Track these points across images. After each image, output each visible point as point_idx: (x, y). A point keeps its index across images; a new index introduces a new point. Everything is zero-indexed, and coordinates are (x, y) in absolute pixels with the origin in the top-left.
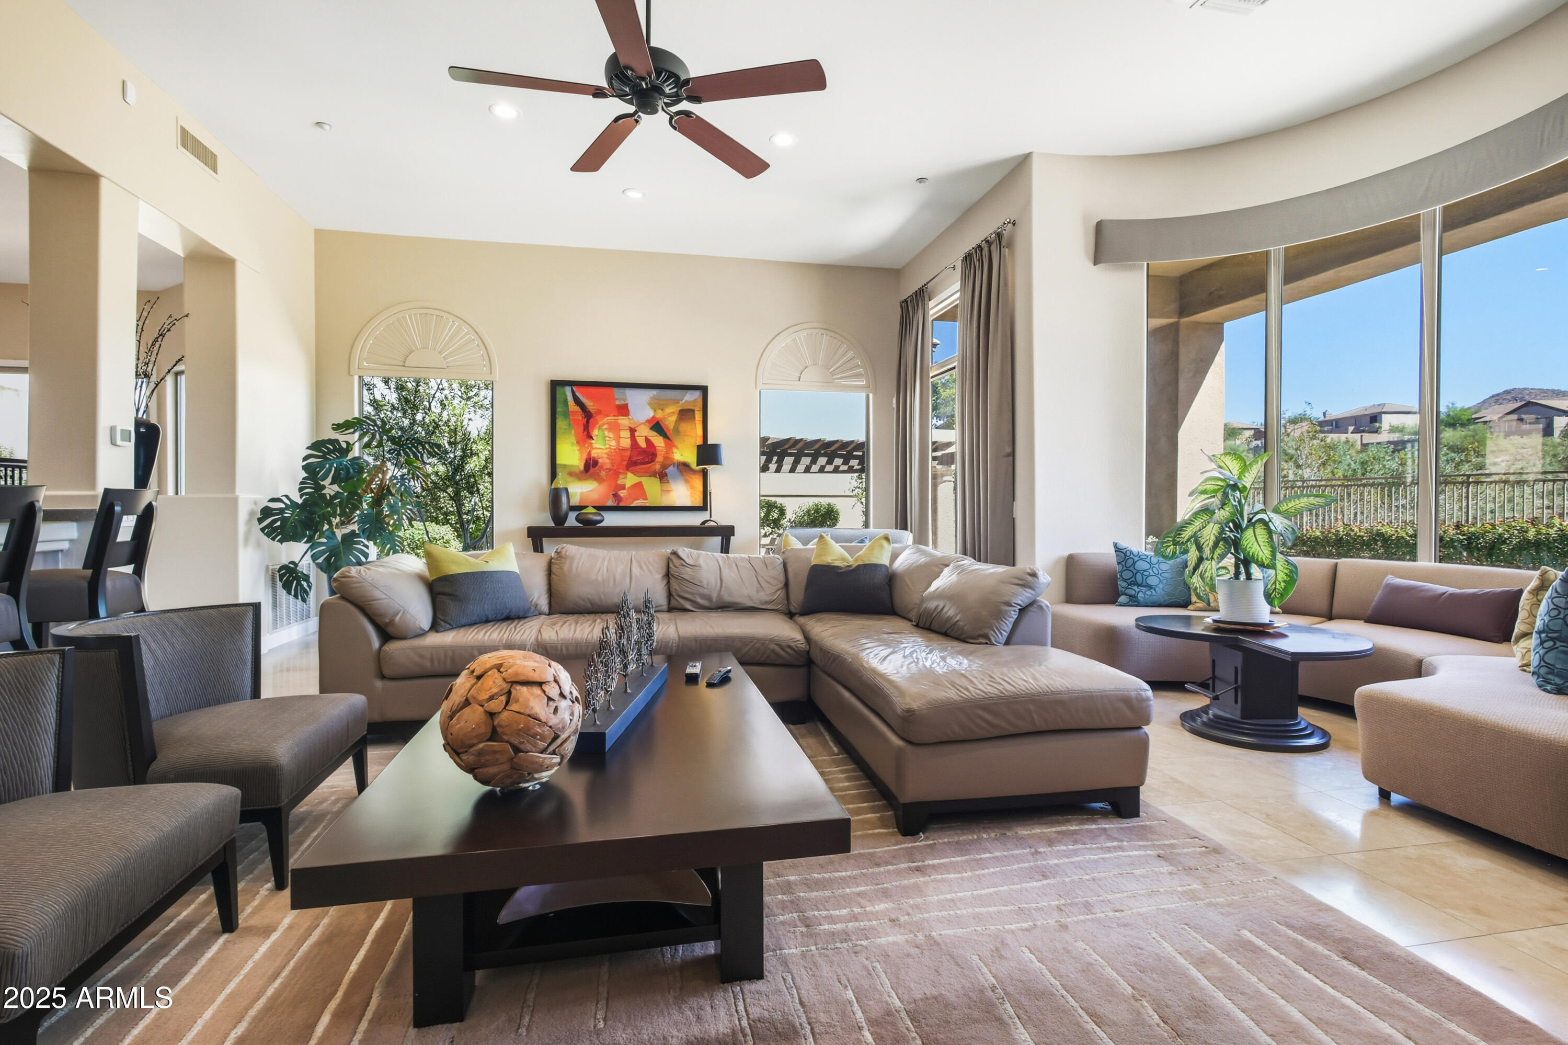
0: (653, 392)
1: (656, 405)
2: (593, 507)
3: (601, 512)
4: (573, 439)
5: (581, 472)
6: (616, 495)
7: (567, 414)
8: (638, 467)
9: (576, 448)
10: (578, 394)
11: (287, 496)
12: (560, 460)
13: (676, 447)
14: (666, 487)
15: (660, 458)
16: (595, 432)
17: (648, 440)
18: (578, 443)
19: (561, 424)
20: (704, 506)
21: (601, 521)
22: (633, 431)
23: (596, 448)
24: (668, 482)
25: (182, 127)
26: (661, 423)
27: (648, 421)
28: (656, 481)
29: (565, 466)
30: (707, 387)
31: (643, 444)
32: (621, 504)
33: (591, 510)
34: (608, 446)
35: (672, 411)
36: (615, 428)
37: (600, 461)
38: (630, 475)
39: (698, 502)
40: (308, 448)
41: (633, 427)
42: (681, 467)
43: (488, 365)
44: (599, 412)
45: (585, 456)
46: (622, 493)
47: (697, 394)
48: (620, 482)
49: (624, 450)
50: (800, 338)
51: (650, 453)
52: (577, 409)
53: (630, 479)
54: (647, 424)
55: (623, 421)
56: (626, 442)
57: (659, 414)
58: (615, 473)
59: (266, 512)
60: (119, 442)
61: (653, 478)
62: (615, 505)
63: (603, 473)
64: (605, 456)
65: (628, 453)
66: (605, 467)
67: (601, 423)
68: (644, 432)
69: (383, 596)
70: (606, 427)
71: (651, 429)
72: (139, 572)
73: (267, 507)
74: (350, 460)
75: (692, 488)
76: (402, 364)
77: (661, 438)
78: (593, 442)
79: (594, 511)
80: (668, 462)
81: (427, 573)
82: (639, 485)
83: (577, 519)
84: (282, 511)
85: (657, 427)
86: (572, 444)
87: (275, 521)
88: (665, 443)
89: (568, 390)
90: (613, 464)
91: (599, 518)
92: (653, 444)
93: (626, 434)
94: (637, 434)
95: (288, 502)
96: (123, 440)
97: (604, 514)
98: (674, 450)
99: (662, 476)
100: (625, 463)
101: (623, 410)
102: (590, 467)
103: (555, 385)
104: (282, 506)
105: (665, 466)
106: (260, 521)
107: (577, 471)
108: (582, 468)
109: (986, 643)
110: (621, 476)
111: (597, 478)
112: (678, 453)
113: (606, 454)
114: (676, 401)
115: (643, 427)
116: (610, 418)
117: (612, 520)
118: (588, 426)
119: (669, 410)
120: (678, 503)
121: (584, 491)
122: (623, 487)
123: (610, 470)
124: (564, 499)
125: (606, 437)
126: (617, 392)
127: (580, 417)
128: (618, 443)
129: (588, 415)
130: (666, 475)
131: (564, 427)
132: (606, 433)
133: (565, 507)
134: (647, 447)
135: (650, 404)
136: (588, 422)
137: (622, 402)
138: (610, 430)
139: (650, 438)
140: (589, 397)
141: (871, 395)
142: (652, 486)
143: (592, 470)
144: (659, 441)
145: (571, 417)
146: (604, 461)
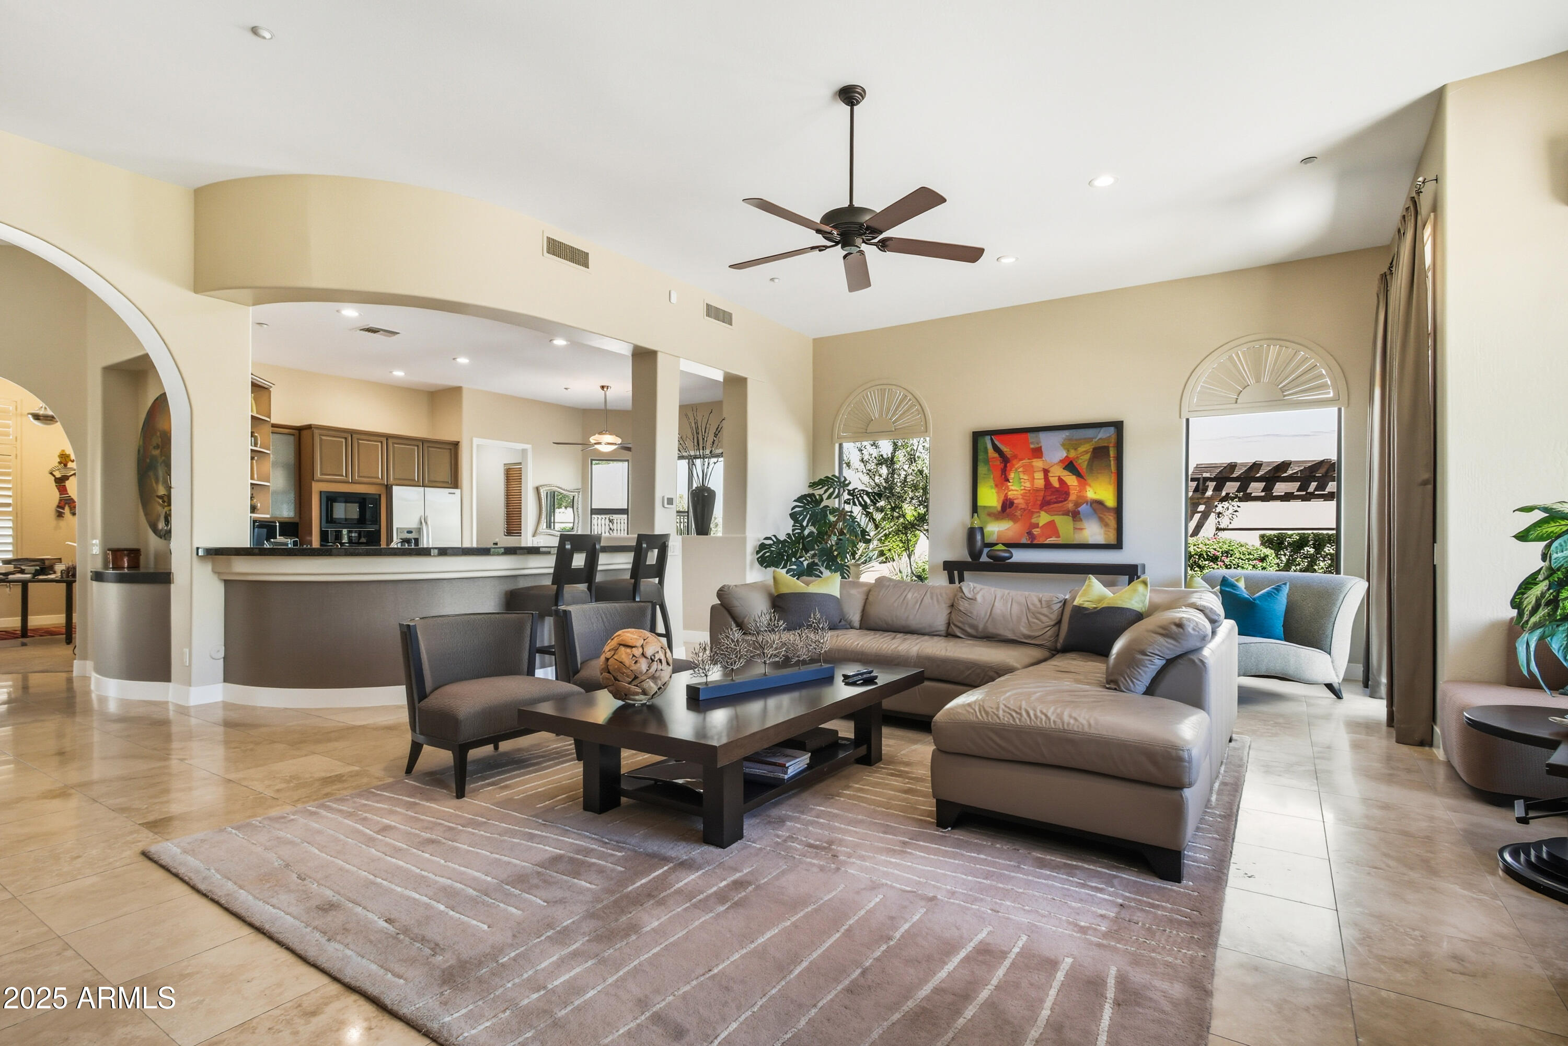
0: (1066, 434)
1: (1067, 445)
2: (1003, 544)
3: (1010, 549)
4: (992, 483)
5: (999, 512)
6: (1030, 534)
7: (987, 461)
8: (1052, 506)
9: (994, 491)
10: (996, 442)
11: (775, 536)
12: (981, 502)
13: (1090, 486)
14: (1078, 525)
15: (1073, 497)
16: (1012, 475)
17: (1061, 480)
18: (996, 486)
19: (982, 470)
20: (1118, 545)
21: (1010, 557)
22: (1046, 472)
23: (1013, 490)
24: (1081, 520)
25: (707, 304)
26: (1074, 462)
27: (1061, 461)
28: (1068, 519)
29: (985, 507)
30: (1122, 422)
31: (1056, 484)
32: (1035, 542)
33: (1000, 547)
34: (1023, 488)
35: (1084, 449)
36: (1029, 470)
37: (1016, 501)
38: (1043, 514)
39: (1112, 540)
40: (795, 501)
41: (1046, 468)
42: (1094, 505)
43: (924, 426)
44: (1015, 457)
45: (1002, 498)
46: (1036, 531)
47: (1112, 430)
48: (1034, 520)
49: (1038, 490)
50: (1237, 355)
51: (1062, 492)
52: (996, 455)
53: (1043, 518)
54: (1061, 464)
55: (1038, 464)
56: (1040, 482)
57: (1072, 454)
58: (1029, 513)
59: (762, 547)
60: (666, 505)
61: (1066, 517)
62: (1029, 542)
63: (1018, 513)
64: (1021, 497)
65: (1042, 493)
66: (1020, 507)
67: (1016, 466)
68: (1058, 472)
69: (739, 605)
70: (1021, 470)
71: (1064, 469)
72: (661, 582)
73: (763, 543)
74: (821, 509)
75: (1106, 525)
76: (864, 431)
77: (1074, 477)
78: (1009, 484)
79: (1004, 548)
80: (1080, 501)
81: (773, 591)
82: (1052, 524)
83: (988, 556)
84: (770, 545)
85: (1070, 466)
86: (991, 487)
87: (765, 553)
88: (1078, 481)
89: (988, 439)
90: (1027, 504)
91: (1007, 555)
92: (1066, 484)
93: (1039, 476)
94: (1050, 474)
95: (775, 540)
96: (668, 504)
97: (1013, 551)
98: (1088, 488)
99: (1075, 515)
100: (1039, 503)
101: (1037, 453)
102: (1007, 508)
103: (977, 436)
104: (771, 542)
105: (1077, 505)
106: (758, 553)
107: (995, 511)
108: (999, 508)
109: (1115, 689)
110: (1035, 515)
111: (1012, 518)
112: (1091, 490)
113: (1021, 495)
114: (1089, 440)
115: (1056, 467)
116: (1026, 461)
117: (1019, 556)
118: (1006, 470)
119: (1082, 449)
120: (1091, 541)
121: (1001, 529)
122: (1037, 526)
123: (1024, 509)
124: (979, 537)
125: (1020, 479)
126: (1031, 437)
127: (998, 463)
128: (1032, 484)
129: (1005, 461)
130: (1079, 513)
131: (984, 472)
132: (1022, 476)
133: (979, 543)
134: (1060, 487)
135: (1063, 445)
136: (1005, 466)
137: (1037, 446)
138: (1024, 472)
139: (1064, 478)
140: (1006, 444)
141: (1343, 409)
142: (1065, 526)
143: (1008, 510)
144: (1071, 480)
145: (990, 463)
146: (1019, 501)
